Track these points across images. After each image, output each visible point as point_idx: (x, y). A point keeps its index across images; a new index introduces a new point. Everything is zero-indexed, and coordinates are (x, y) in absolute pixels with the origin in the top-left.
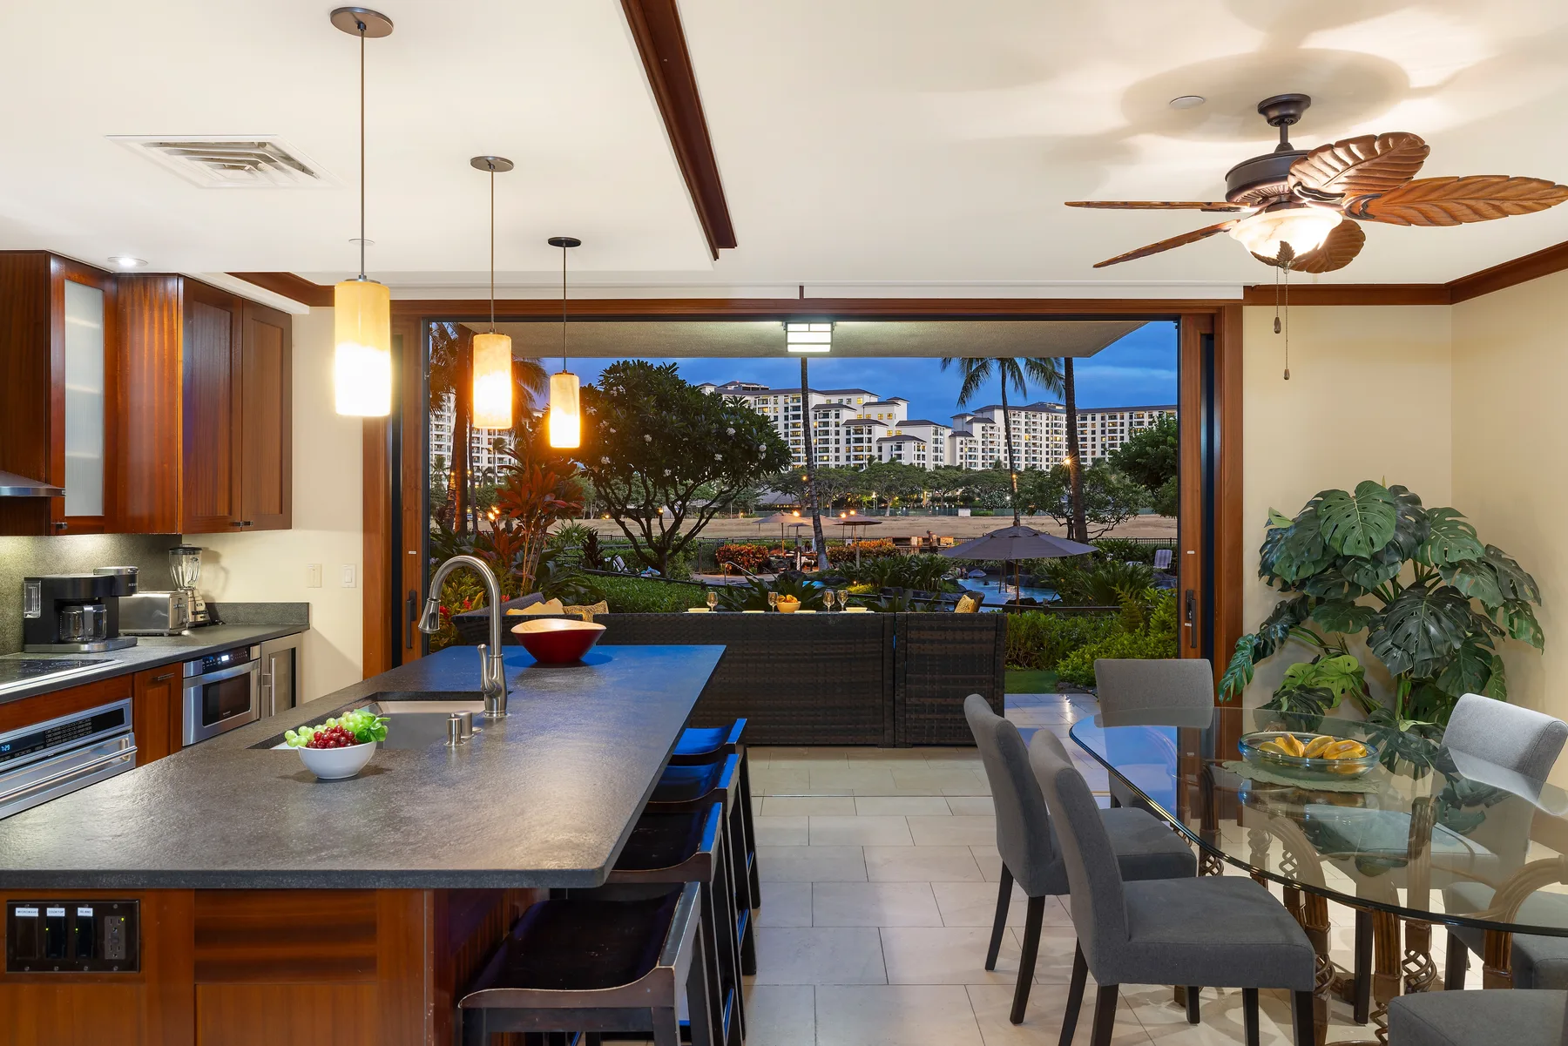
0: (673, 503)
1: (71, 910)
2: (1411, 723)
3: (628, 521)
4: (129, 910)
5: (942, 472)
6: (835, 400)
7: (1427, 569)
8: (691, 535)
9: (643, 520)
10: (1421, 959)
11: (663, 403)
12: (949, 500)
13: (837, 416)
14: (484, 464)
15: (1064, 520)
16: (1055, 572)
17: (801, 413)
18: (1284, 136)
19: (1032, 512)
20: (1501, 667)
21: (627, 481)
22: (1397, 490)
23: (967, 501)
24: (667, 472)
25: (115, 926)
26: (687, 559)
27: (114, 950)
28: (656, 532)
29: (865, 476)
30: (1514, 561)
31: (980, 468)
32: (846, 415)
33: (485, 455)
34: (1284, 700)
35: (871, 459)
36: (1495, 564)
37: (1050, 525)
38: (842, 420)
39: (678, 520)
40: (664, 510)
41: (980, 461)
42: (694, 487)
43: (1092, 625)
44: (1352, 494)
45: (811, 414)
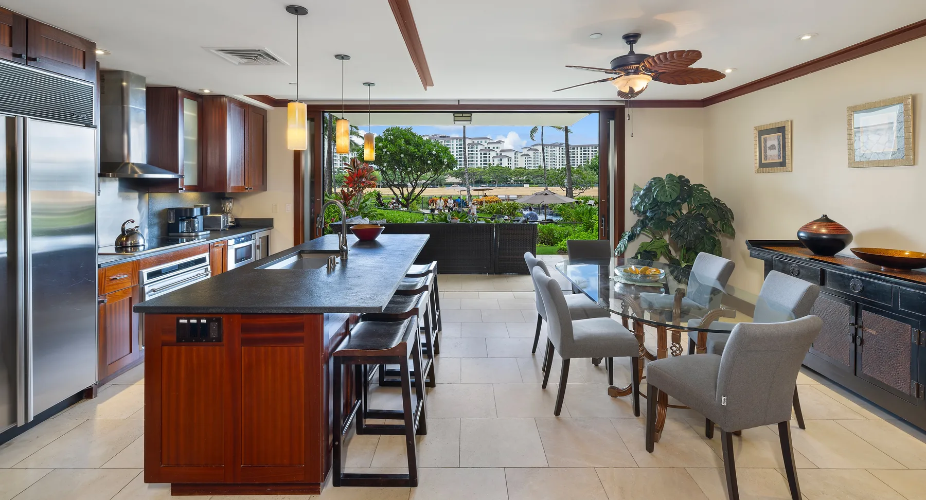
0: (412, 181)
1: (199, 320)
2: (686, 264)
3: (395, 189)
4: (219, 320)
5: (518, 170)
6: (476, 141)
7: (692, 207)
8: (418, 195)
9: (400, 188)
10: (677, 346)
11: (408, 142)
12: (520, 181)
13: (477, 148)
14: (338, 166)
15: (565, 189)
16: (560, 209)
17: (463, 146)
18: (631, 48)
19: (552, 185)
20: (720, 243)
21: (394, 172)
22: (681, 177)
23: (528, 182)
24: (409, 169)
25: (214, 326)
26: (418, 204)
27: (214, 334)
28: (406, 193)
29: (487, 172)
30: (725, 204)
31: (533, 168)
32: (480, 147)
33: (339, 163)
34: (639, 256)
35: (490, 164)
36: (717, 205)
37: (560, 192)
38: (479, 149)
39: (414, 188)
40: (409, 184)
41: (533, 166)
42: (420, 175)
43: (573, 229)
44: (664, 179)
45: (467, 147)
